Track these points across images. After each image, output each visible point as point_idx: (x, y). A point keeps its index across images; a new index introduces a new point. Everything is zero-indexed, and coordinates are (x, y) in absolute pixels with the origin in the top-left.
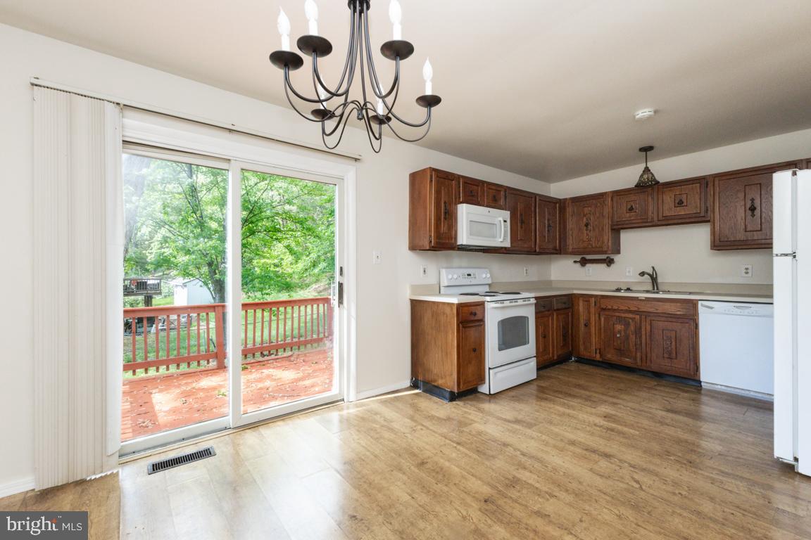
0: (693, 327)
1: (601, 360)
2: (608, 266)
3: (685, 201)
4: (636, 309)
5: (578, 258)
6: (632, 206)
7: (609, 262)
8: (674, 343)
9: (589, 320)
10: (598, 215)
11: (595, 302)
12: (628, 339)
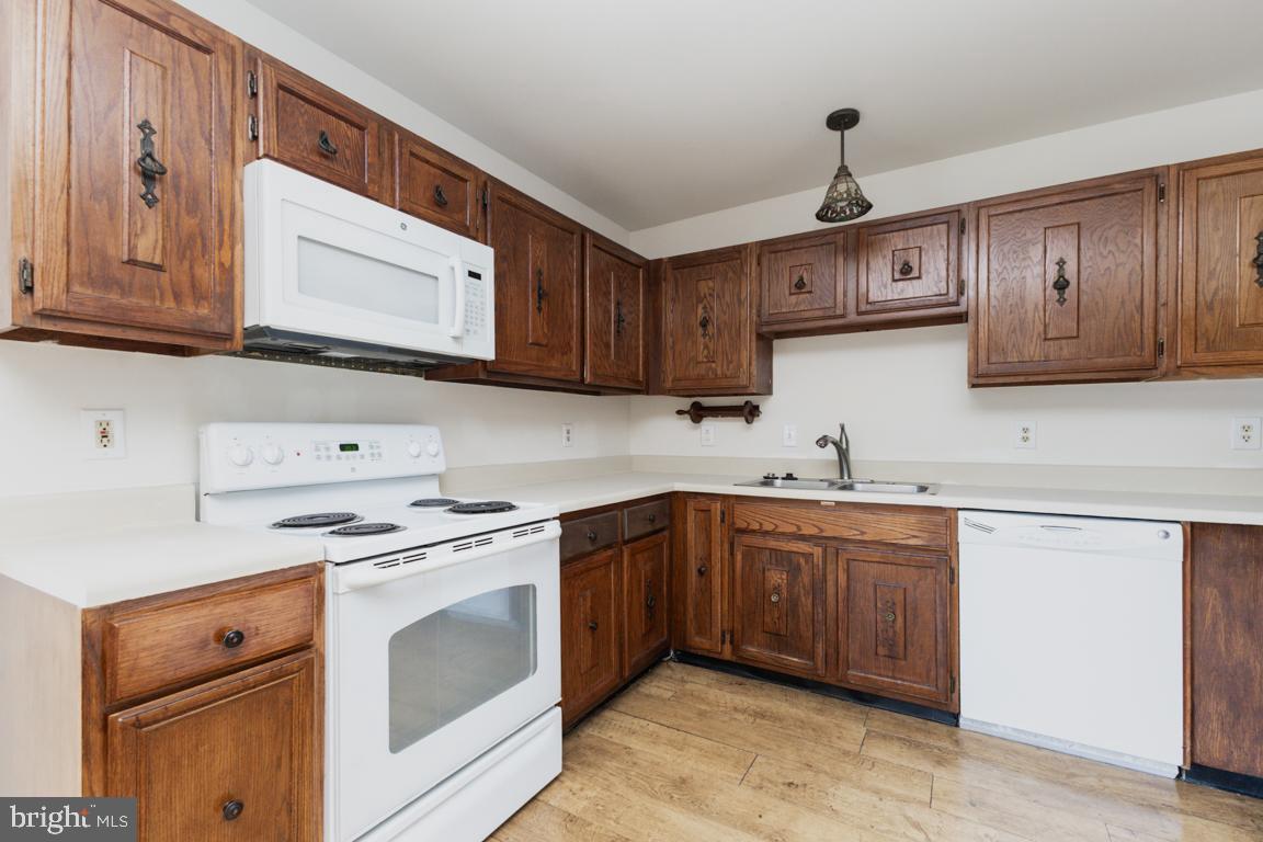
0: (944, 577)
1: (734, 659)
2: (748, 422)
3: (915, 264)
4: (814, 531)
5: (686, 403)
6: (801, 279)
7: (750, 413)
8: (900, 620)
9: (709, 556)
10: (727, 298)
11: (723, 513)
12: (796, 605)
